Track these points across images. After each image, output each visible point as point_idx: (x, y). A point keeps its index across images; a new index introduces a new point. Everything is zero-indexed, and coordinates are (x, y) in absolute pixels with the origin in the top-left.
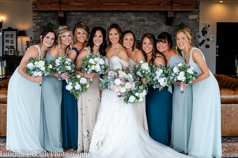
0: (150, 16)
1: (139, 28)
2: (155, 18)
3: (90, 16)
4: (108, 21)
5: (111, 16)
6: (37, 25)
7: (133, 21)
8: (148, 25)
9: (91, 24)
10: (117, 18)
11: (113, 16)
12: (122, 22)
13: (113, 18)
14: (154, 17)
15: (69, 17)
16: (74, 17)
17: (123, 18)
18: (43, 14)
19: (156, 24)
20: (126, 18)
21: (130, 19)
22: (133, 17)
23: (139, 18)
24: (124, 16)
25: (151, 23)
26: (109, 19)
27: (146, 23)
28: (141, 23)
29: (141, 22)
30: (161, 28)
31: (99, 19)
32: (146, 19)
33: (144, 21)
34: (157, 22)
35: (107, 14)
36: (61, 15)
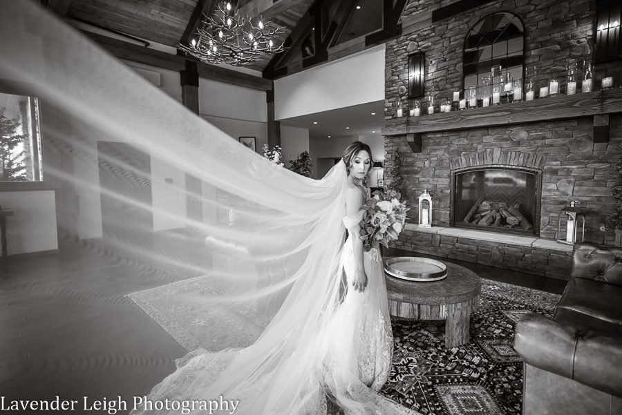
0: (557, 129)
1: (533, 151)
2: (568, 132)
3: (452, 137)
4: (479, 143)
5: (485, 135)
6: (388, 153)
7: (523, 139)
8: (552, 145)
9: (454, 148)
10: (494, 137)
11: (488, 135)
12: (503, 143)
13: (488, 137)
14: (566, 129)
15: (425, 141)
16: (431, 141)
17: (506, 137)
18: (396, 140)
19: (571, 143)
20: (511, 137)
21: (517, 137)
22: (523, 134)
23: (534, 134)
24: (506, 133)
25: (560, 141)
26: (481, 140)
27: (547, 141)
28: (539, 142)
29: (537, 141)
30: (581, 148)
31: (466, 142)
32: (548, 134)
33: (544, 138)
34: (573, 139)
35: (478, 133)
36: (411, 139)
